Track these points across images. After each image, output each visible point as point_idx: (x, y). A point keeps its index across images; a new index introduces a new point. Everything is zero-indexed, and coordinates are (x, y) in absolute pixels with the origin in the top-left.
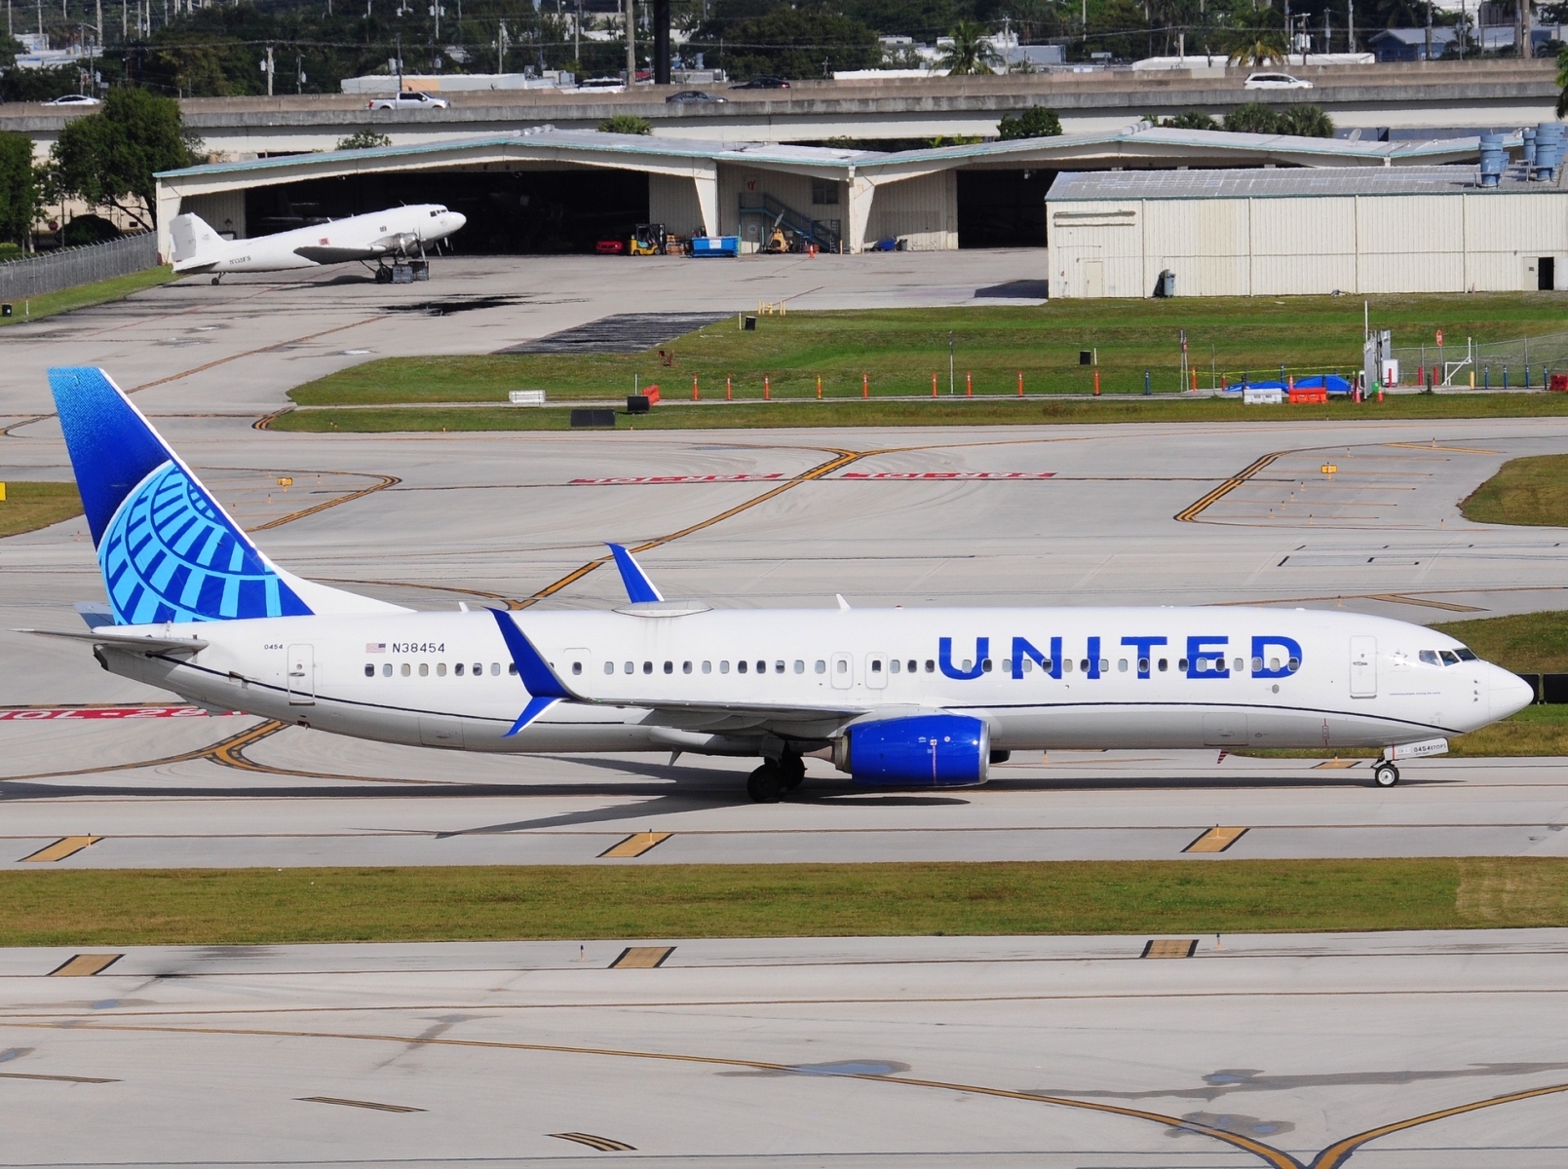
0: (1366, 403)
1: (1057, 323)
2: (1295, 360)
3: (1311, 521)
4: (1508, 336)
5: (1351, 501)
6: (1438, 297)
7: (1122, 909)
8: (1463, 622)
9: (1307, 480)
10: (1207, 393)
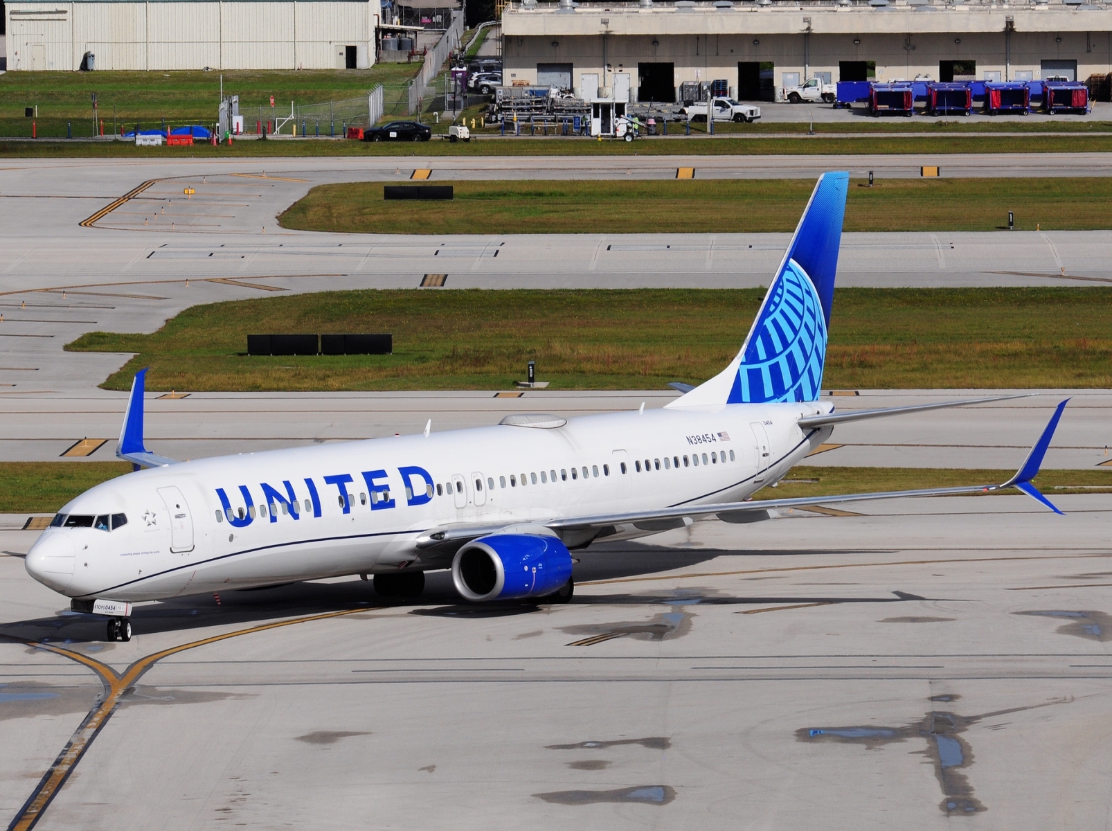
0: (220, 146)
1: (12, 87)
2: (175, 116)
3: (174, 228)
4: (324, 101)
5: (204, 214)
6: (276, 72)
7: (14, 496)
8: (272, 298)
9: (174, 199)
10: (111, 137)
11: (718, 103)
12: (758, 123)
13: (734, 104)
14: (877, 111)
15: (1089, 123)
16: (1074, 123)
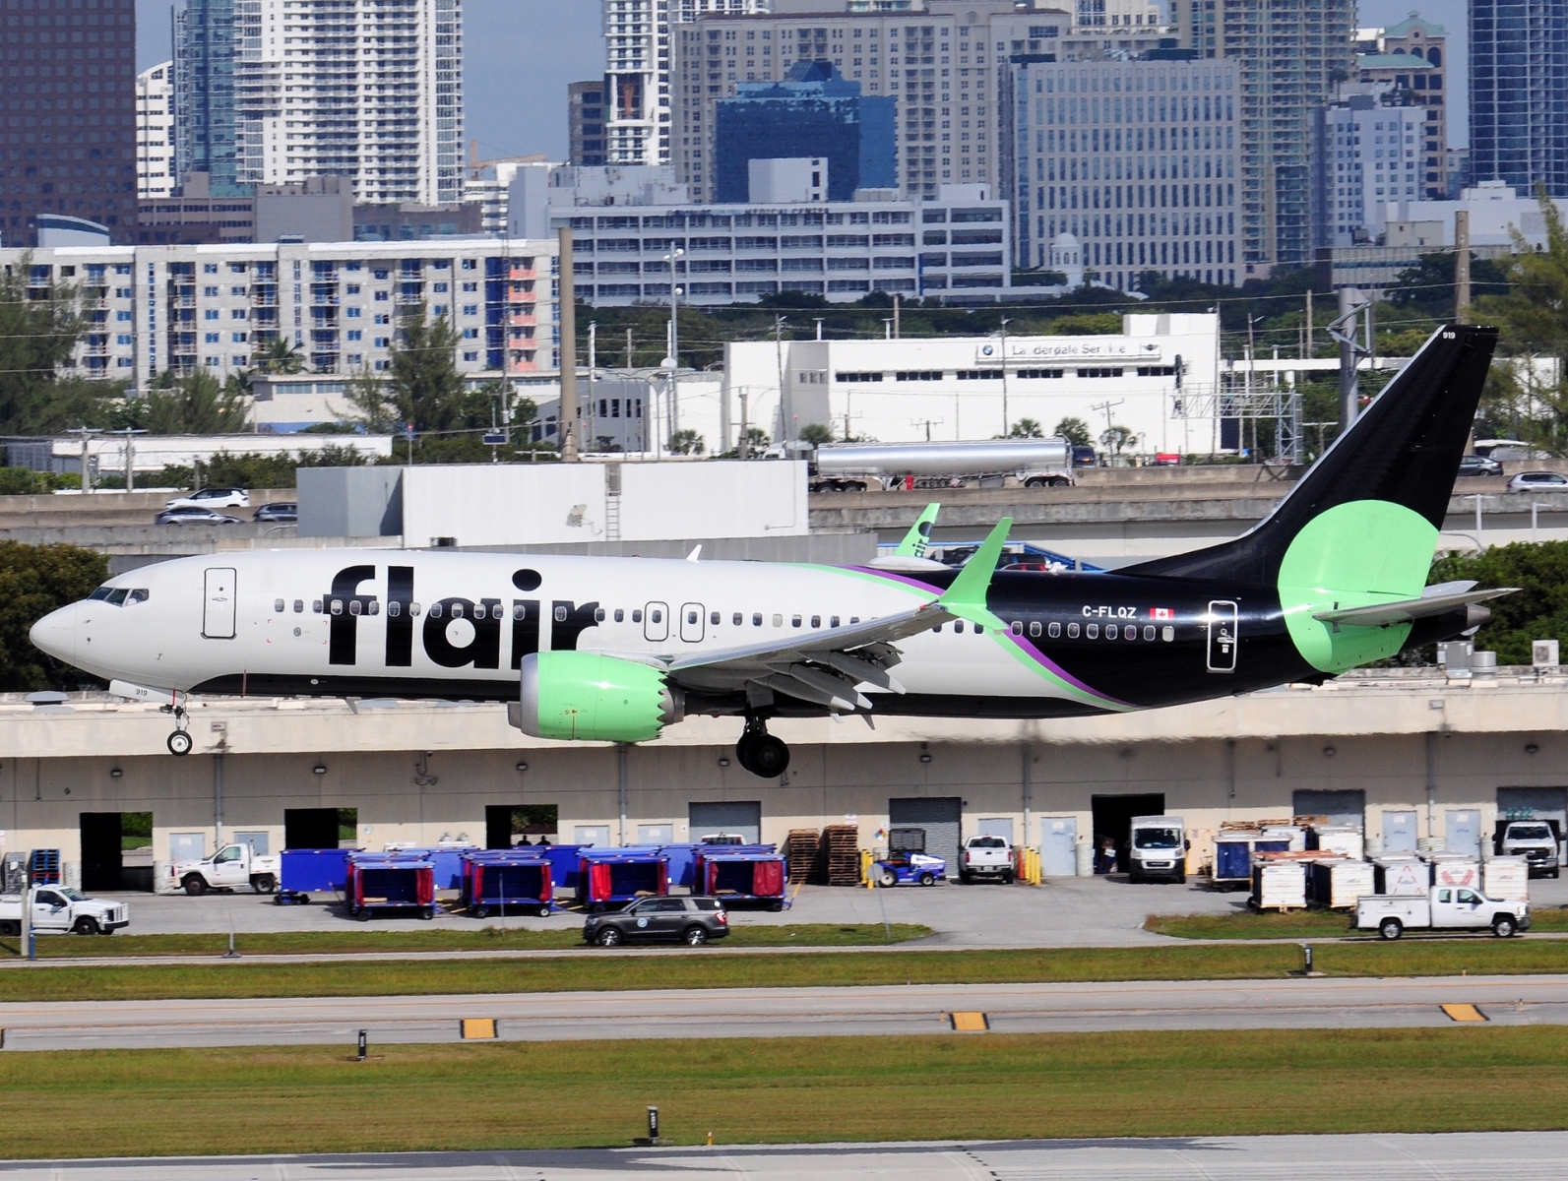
11: (44, 898)
12: (125, 936)
13: (74, 899)
14: (362, 908)
15: (789, 928)
16: (761, 928)
